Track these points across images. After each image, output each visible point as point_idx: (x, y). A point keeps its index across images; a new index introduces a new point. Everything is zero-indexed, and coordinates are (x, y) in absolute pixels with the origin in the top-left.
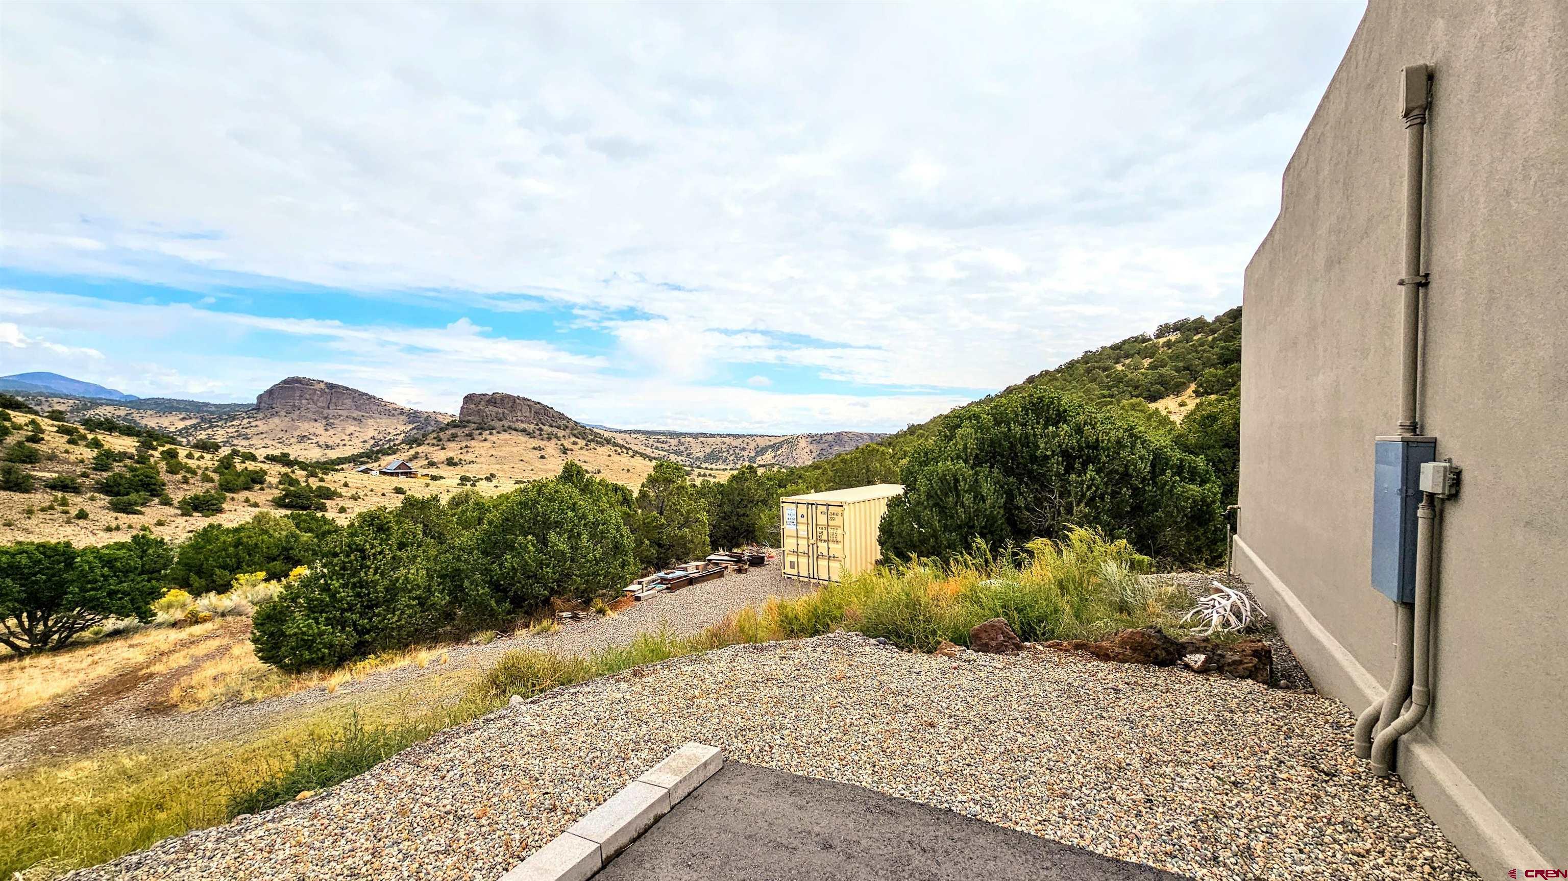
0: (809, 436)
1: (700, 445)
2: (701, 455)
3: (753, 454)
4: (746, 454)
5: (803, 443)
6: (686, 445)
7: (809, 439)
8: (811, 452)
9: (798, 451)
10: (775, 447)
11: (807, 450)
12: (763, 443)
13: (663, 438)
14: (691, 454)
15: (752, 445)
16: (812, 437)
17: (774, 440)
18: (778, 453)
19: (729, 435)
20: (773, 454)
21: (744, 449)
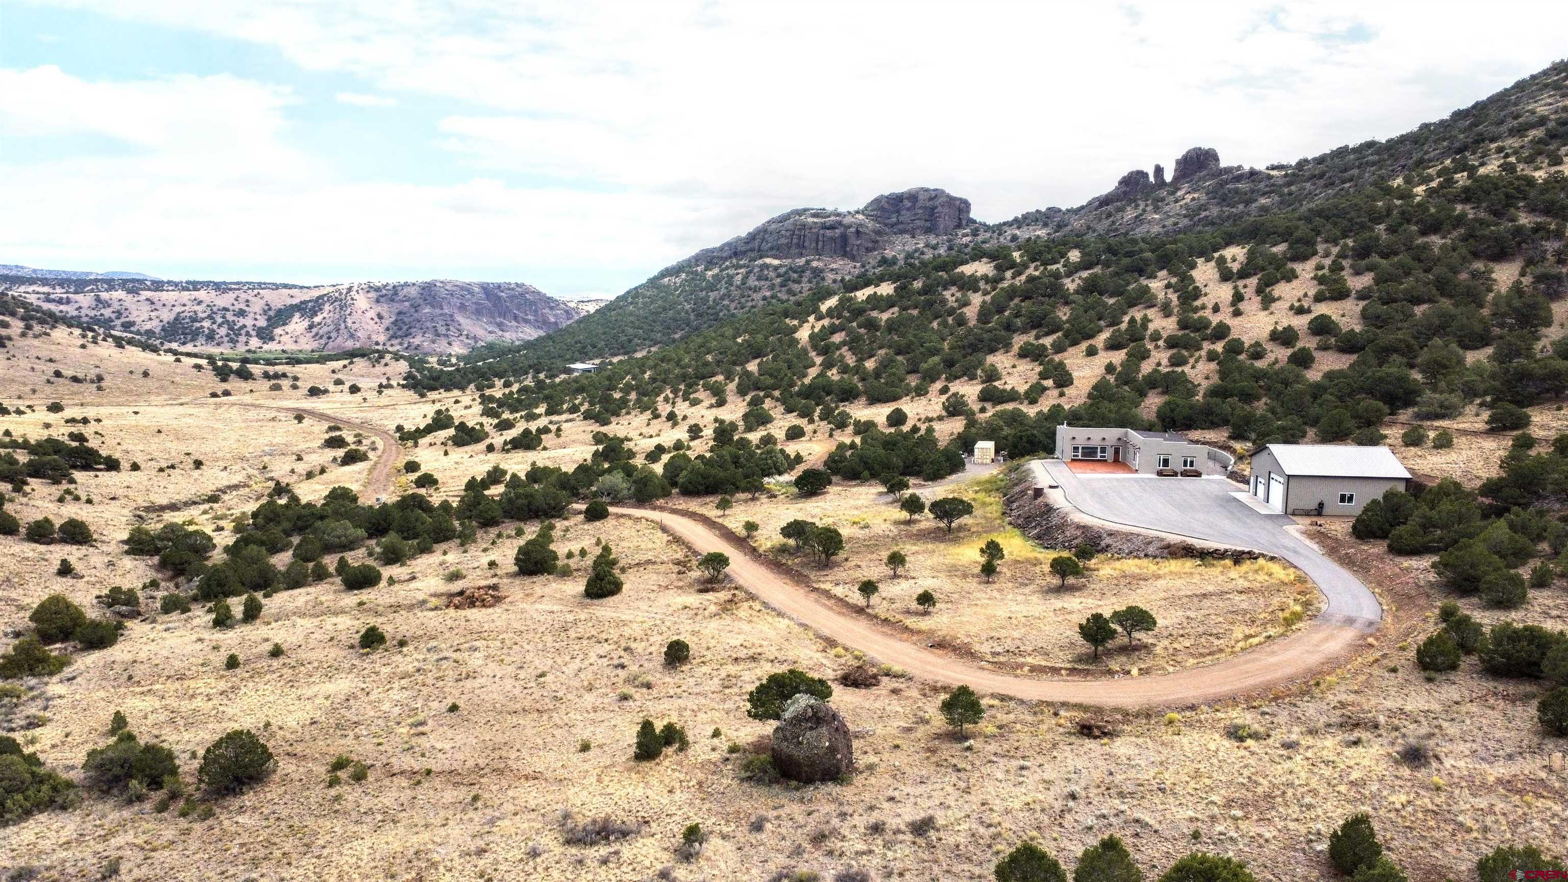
0: (371, 288)
1: (147, 307)
2: (155, 325)
3: (262, 323)
4: (248, 322)
5: (362, 302)
6: (116, 306)
7: (373, 295)
8: (380, 317)
9: (355, 317)
10: (309, 309)
11: (372, 314)
12: (279, 300)
13: (59, 292)
14: (133, 324)
15: (257, 306)
16: (377, 289)
17: (300, 297)
18: (317, 319)
19: (206, 284)
20: (306, 323)
21: (242, 313)
